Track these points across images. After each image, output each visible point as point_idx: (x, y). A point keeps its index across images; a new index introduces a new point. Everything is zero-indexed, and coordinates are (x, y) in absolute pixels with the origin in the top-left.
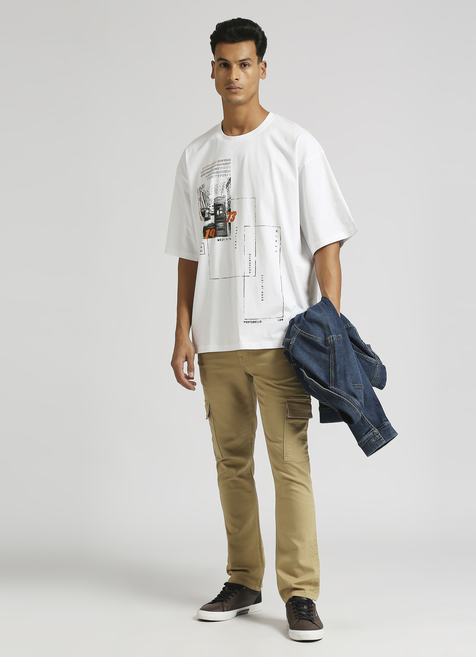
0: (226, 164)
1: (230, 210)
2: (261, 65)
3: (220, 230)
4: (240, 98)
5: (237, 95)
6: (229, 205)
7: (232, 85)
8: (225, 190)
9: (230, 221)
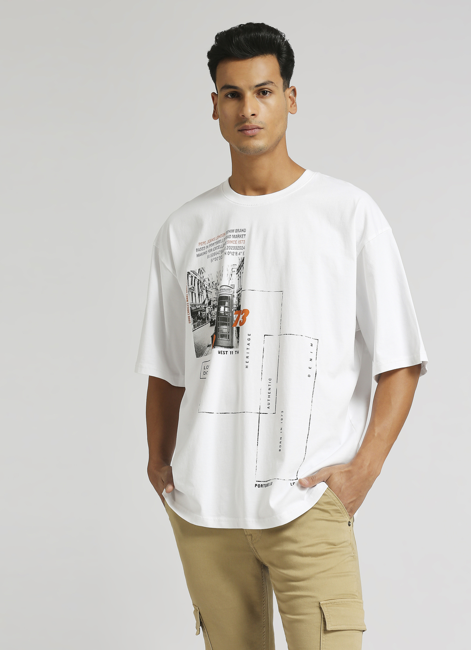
0: (238, 236)
1: (239, 308)
2: (289, 92)
3: (222, 336)
4: (260, 143)
5: (256, 139)
6: (239, 300)
7: (247, 124)
8: (235, 276)
9: (238, 325)
